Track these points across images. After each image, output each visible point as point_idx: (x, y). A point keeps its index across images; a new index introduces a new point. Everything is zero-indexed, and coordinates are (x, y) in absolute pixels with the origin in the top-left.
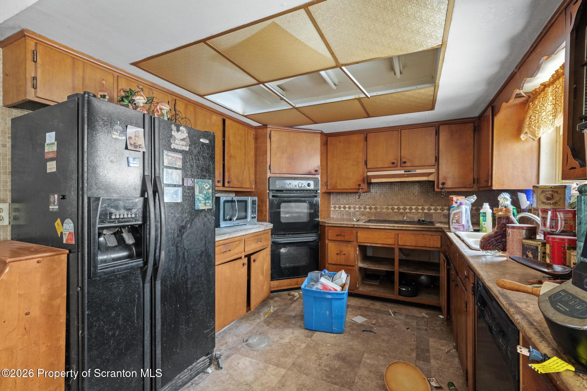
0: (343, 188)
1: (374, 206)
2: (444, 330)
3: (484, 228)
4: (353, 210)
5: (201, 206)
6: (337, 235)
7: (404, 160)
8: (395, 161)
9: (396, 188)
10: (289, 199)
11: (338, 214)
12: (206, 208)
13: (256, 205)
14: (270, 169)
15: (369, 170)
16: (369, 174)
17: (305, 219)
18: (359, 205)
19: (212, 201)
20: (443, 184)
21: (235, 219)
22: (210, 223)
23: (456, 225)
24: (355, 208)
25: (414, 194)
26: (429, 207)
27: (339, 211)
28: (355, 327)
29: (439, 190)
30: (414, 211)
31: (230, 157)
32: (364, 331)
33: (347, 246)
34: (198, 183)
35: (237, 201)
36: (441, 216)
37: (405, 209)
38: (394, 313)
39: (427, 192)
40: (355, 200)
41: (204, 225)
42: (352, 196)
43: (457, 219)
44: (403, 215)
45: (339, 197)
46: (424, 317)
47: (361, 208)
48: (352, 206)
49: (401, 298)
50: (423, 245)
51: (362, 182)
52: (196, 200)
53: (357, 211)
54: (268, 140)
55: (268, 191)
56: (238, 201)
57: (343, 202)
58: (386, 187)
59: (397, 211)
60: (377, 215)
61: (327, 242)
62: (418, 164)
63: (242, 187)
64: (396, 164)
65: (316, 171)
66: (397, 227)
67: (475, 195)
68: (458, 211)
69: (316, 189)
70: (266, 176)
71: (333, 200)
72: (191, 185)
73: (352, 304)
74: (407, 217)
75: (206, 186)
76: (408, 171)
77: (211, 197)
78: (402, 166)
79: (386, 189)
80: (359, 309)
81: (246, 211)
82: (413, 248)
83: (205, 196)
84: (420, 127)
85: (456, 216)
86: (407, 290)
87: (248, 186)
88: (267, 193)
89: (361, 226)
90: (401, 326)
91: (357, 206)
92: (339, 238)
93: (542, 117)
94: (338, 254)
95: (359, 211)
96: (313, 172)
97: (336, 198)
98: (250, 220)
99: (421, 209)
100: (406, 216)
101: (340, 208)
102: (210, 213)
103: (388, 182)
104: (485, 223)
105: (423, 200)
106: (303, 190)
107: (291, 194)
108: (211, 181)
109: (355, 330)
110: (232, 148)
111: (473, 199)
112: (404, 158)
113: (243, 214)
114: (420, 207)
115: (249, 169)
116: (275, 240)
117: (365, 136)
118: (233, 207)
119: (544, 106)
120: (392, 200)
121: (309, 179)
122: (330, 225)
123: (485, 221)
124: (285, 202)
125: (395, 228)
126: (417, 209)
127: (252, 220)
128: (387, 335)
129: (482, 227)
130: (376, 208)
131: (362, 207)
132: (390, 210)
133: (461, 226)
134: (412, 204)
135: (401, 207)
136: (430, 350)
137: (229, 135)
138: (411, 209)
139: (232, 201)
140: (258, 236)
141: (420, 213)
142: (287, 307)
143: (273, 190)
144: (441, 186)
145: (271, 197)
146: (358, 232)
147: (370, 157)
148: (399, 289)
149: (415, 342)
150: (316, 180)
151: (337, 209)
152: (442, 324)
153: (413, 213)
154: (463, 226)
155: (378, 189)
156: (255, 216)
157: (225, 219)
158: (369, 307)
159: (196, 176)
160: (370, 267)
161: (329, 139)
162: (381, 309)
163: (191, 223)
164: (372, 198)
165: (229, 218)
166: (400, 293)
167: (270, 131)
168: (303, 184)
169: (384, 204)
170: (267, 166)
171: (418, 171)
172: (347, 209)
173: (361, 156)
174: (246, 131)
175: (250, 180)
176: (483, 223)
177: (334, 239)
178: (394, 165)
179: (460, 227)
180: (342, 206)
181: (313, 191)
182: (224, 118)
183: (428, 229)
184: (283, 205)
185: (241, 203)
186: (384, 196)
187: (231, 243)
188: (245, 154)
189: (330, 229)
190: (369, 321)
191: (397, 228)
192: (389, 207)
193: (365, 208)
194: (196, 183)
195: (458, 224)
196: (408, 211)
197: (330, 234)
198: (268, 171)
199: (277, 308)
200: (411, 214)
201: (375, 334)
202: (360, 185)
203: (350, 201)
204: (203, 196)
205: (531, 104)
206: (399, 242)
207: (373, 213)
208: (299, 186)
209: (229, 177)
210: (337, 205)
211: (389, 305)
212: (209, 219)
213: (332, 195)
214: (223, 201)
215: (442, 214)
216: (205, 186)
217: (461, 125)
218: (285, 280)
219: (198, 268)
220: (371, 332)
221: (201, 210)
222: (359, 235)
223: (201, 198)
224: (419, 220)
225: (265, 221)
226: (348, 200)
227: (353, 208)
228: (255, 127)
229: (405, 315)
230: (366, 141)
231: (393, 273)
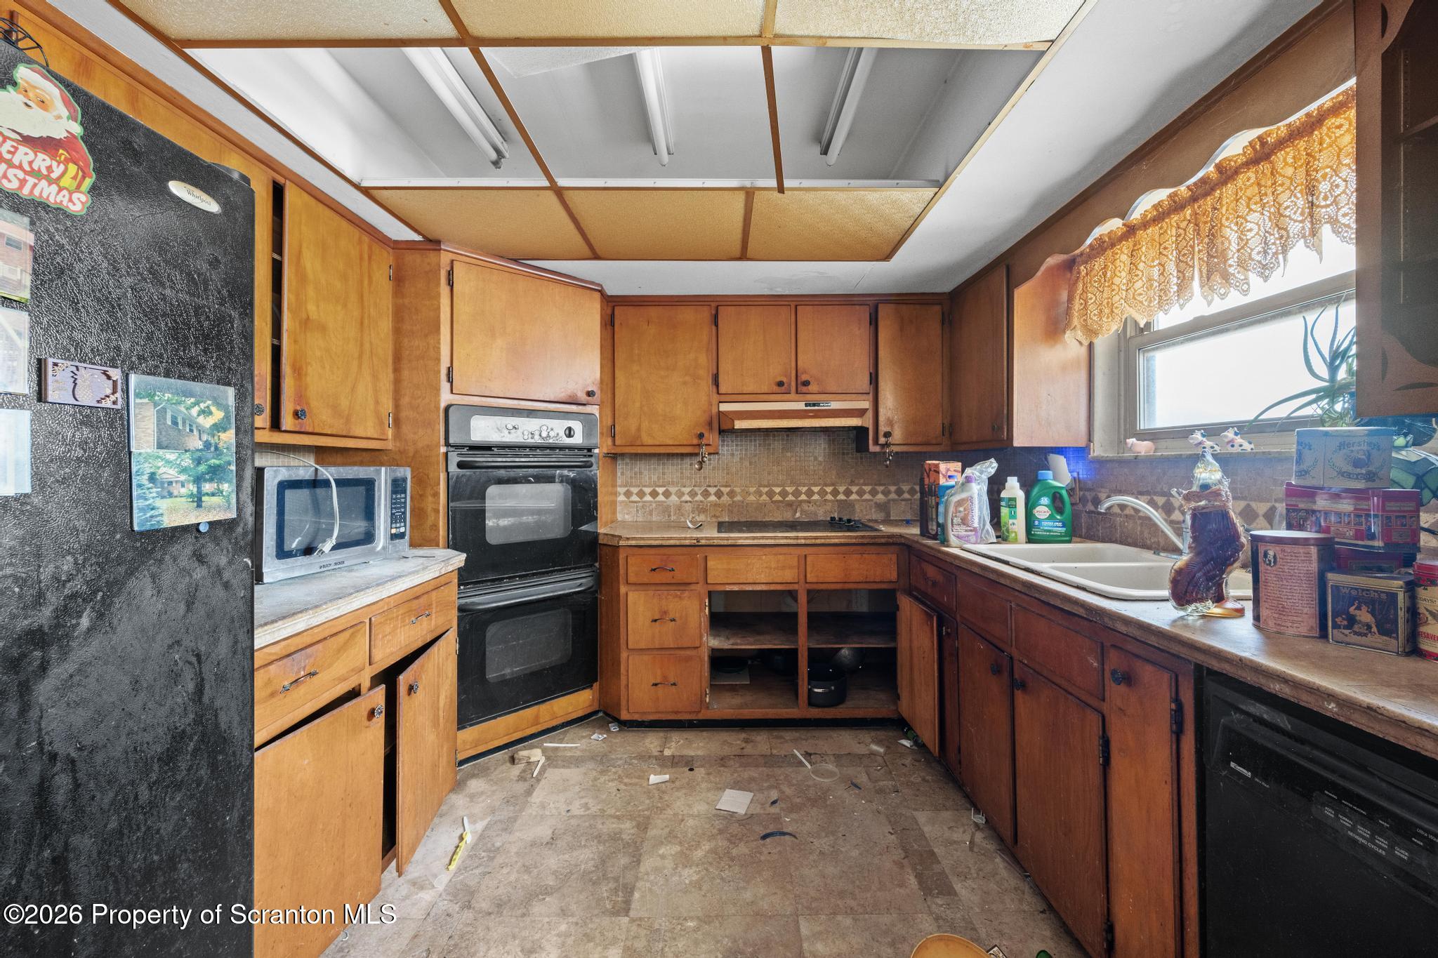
0: (658, 443)
1: (728, 489)
2: (929, 778)
3: (1012, 532)
4: (677, 499)
5: (172, 510)
6: (654, 570)
7: (804, 378)
8: (785, 380)
9: (777, 445)
10: (512, 473)
11: (637, 510)
12: (202, 518)
13: (405, 492)
14: (450, 379)
15: (723, 398)
16: (724, 407)
17: (556, 529)
18: (690, 486)
19: (239, 488)
20: (887, 435)
21: (327, 547)
22: (227, 586)
23: (962, 531)
24: (680, 494)
25: (816, 459)
26: (848, 488)
27: (640, 504)
28: (735, 828)
29: (877, 449)
30: (816, 497)
31: (306, 323)
32: (764, 837)
33: (680, 597)
34: (151, 396)
35: (337, 481)
36: (871, 507)
37: (797, 493)
38: (808, 755)
39: (843, 454)
40: (682, 473)
41: (189, 605)
42: (672, 465)
43: (962, 514)
44: (794, 507)
45: (640, 466)
46: (873, 754)
47: (696, 494)
48: (673, 490)
49: (815, 713)
50: (862, 579)
51: (707, 427)
52: (141, 479)
53: (686, 502)
54: (444, 290)
55: (443, 449)
56: (340, 483)
57: (650, 478)
58: (755, 440)
59: (780, 499)
60: (735, 510)
61: (623, 589)
62: (834, 389)
63: (351, 434)
64: (786, 385)
65: (590, 394)
66: (805, 538)
67: (993, 460)
68: (964, 495)
69: (587, 444)
70: (438, 403)
71: (622, 474)
72: (108, 404)
73: (700, 753)
74: (802, 511)
75: (202, 412)
76: (814, 405)
77: (233, 468)
78: (799, 392)
79: (755, 446)
80: (723, 766)
81: (369, 514)
82: (839, 587)
83: (198, 462)
84: (837, 303)
85: (961, 509)
86: (827, 690)
87: (371, 432)
88: (438, 455)
89: (716, 542)
90: (839, 793)
91: (687, 490)
92: (659, 577)
93: (1136, 291)
94: (655, 621)
95: (690, 502)
96: (582, 397)
97: (631, 469)
98: (384, 548)
99: (830, 493)
100: (799, 509)
101: (641, 494)
102: (225, 543)
103: (759, 430)
104: (1015, 521)
105: (834, 472)
106: (552, 448)
107: (517, 460)
108: (231, 392)
109: (741, 840)
110: (311, 292)
111: (991, 466)
112: (805, 372)
113: (359, 526)
114: (829, 489)
115: (375, 377)
116: (469, 600)
117: (714, 312)
118: (318, 508)
119: (1137, 269)
120: (769, 474)
121: (570, 415)
122: (633, 543)
123: (1013, 516)
124: (500, 481)
125: (800, 542)
126: (822, 493)
127: (394, 546)
128: (823, 834)
129: (1008, 532)
130: (732, 494)
131: (699, 490)
132: (764, 497)
133: (971, 531)
134: (812, 482)
135: (790, 489)
136: (936, 850)
137: (300, 247)
138: (810, 493)
139: (316, 484)
140: (417, 598)
141: (830, 501)
142: (517, 807)
143: (457, 447)
144: (882, 440)
145: (453, 468)
146: (708, 558)
147: (725, 367)
148: (810, 691)
149: (893, 837)
150: (587, 419)
151: (635, 498)
152: (917, 764)
153: (815, 501)
154: (975, 530)
155: (737, 445)
156: (402, 530)
157: (286, 548)
158: (746, 752)
159: (141, 358)
160: (737, 644)
161: (617, 310)
162: (775, 752)
163: (107, 603)
164: (723, 470)
165: (303, 547)
166: (812, 701)
167: (449, 262)
168: (552, 429)
169: (750, 481)
170: (439, 372)
171: (835, 405)
172: (661, 498)
173: (704, 359)
174: (366, 248)
175: (377, 414)
176: (1011, 521)
177: (646, 580)
178: (783, 388)
179: (969, 533)
180: (647, 490)
181: (580, 449)
182: (281, 180)
183: (873, 541)
184: (492, 490)
185: (349, 490)
186: (751, 463)
187: (320, 646)
188: (362, 323)
189: (633, 555)
190: (760, 796)
191: (803, 541)
192: (762, 489)
193: (706, 494)
194: (137, 395)
195: (964, 527)
196: (803, 497)
197: (633, 568)
198: (445, 386)
199: (485, 823)
200: (811, 505)
201: (793, 839)
202: (701, 436)
203: (668, 477)
204: (187, 461)
205: (1082, 268)
206: (808, 575)
207: (724, 505)
208: (540, 435)
209: (300, 396)
210: (634, 486)
211: (788, 735)
212: (219, 572)
213: (619, 462)
214: (276, 482)
215: (872, 503)
216: (195, 411)
217: (918, 307)
218: (499, 719)
219: (149, 828)
220: (784, 834)
221: (175, 529)
222: (710, 564)
223: (168, 473)
224: (833, 519)
225: (434, 543)
226: (664, 474)
227: (676, 494)
228: (396, 242)
229: (832, 758)
230: (717, 325)
231: (793, 653)
